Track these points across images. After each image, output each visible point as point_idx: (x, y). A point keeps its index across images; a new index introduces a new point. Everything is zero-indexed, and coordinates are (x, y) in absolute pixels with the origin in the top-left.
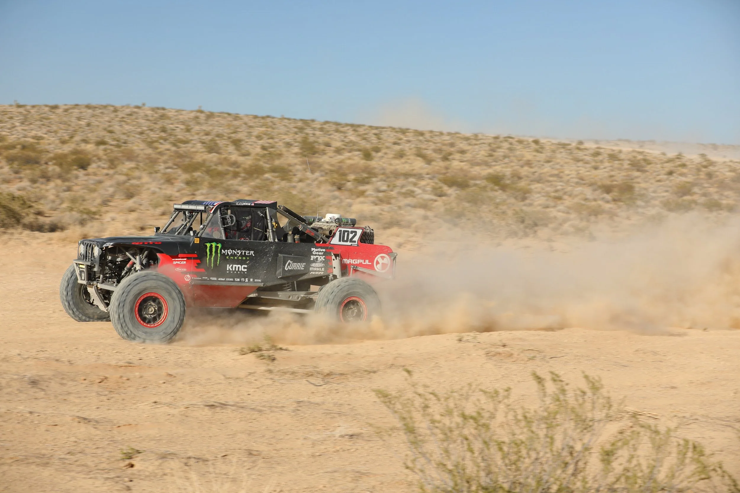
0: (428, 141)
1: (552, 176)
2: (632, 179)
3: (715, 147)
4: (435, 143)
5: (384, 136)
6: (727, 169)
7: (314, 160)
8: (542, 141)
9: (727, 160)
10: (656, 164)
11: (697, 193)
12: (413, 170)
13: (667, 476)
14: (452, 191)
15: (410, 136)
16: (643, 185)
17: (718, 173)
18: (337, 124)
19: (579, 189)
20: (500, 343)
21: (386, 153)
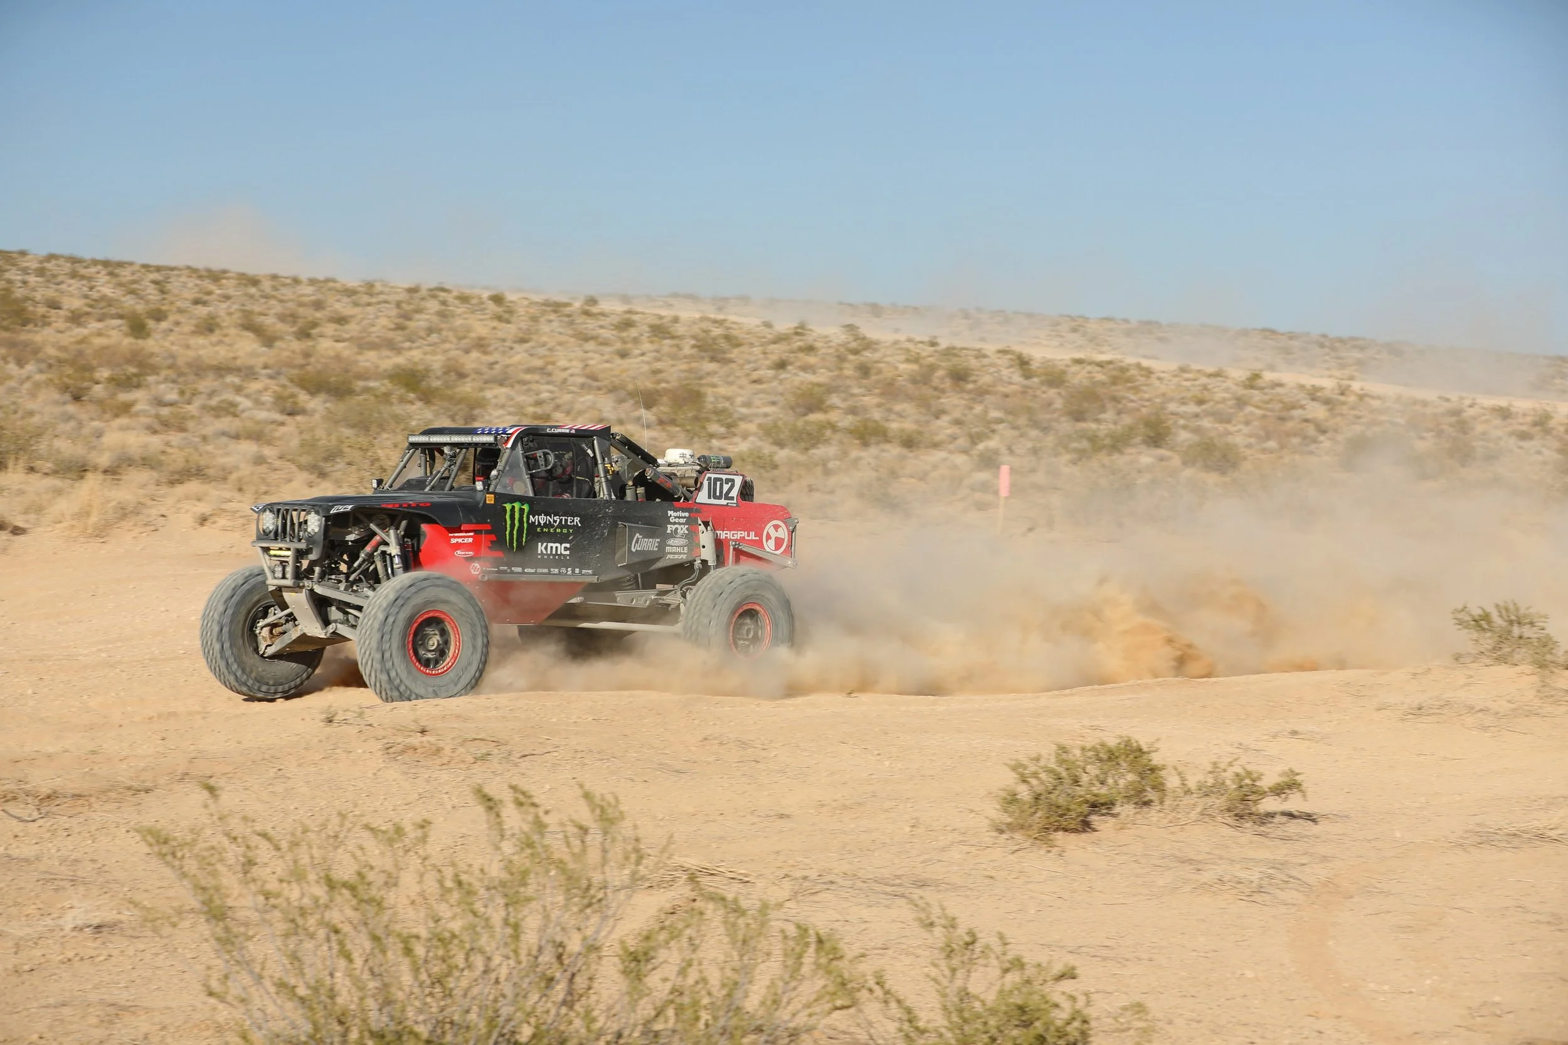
0: (266, 297)
1: (529, 371)
2: (701, 378)
3: (876, 310)
4: (281, 301)
5: (174, 286)
6: (903, 357)
7: (23, 337)
8: (510, 297)
9: (902, 337)
10: (752, 345)
11: (838, 408)
12: (235, 358)
13: (763, 1003)
14: (317, 404)
15: (230, 286)
16: (722, 390)
17: (881, 365)
18: (74, 260)
19: (589, 398)
20: (413, 726)
21: (177, 323)
